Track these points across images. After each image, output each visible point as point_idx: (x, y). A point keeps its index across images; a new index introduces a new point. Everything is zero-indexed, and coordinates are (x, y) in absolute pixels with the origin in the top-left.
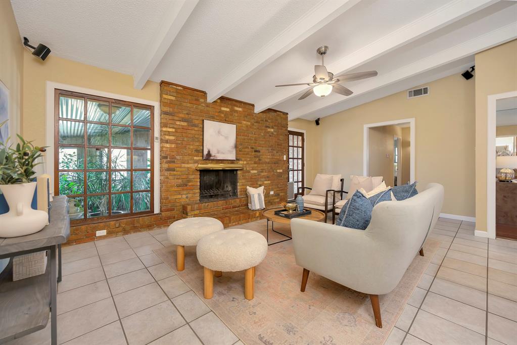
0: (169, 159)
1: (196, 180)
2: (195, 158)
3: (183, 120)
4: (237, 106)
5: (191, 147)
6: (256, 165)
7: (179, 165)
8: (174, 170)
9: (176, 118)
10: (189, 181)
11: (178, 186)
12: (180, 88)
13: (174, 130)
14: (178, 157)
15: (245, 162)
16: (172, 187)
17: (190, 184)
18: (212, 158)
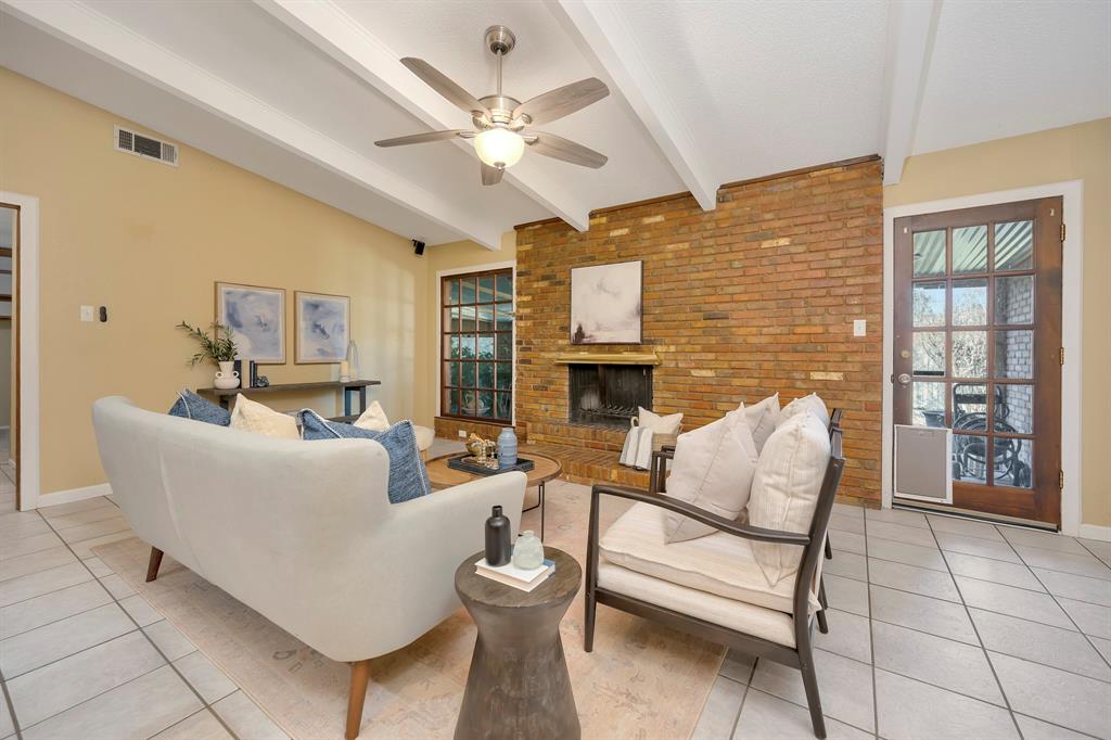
0: (524, 345)
1: (564, 381)
2: (560, 342)
3: (544, 278)
4: (649, 215)
5: (554, 323)
6: (711, 356)
7: (536, 355)
8: (529, 362)
9: (532, 278)
10: (551, 382)
11: (536, 388)
12: (537, 227)
13: (529, 298)
14: (535, 341)
15: (673, 349)
16: (528, 388)
17: (553, 387)
18: (585, 340)
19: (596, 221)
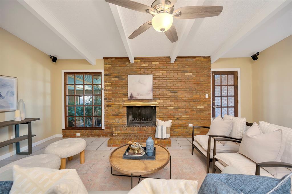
0: (108, 100)
1: (125, 112)
2: (123, 99)
3: (116, 77)
4: (155, 61)
5: (121, 92)
6: (173, 103)
7: (113, 103)
8: (110, 106)
9: (111, 77)
10: (120, 113)
11: (113, 115)
12: (113, 59)
13: (110, 84)
14: (113, 99)
15: (162, 101)
16: (110, 115)
17: (120, 114)
18: (134, 99)
19: (137, 61)
